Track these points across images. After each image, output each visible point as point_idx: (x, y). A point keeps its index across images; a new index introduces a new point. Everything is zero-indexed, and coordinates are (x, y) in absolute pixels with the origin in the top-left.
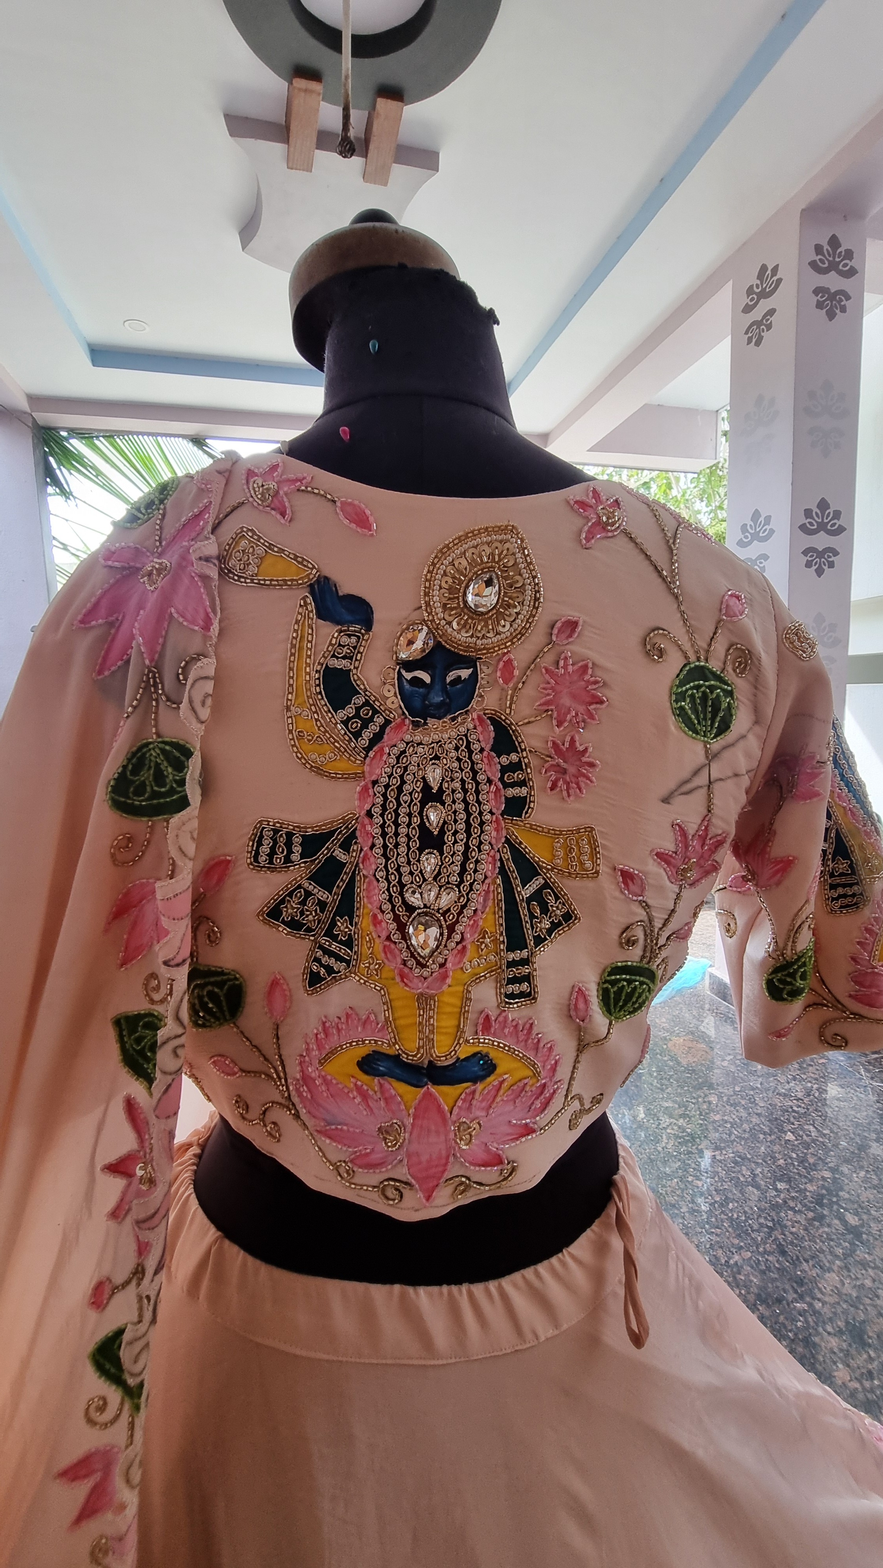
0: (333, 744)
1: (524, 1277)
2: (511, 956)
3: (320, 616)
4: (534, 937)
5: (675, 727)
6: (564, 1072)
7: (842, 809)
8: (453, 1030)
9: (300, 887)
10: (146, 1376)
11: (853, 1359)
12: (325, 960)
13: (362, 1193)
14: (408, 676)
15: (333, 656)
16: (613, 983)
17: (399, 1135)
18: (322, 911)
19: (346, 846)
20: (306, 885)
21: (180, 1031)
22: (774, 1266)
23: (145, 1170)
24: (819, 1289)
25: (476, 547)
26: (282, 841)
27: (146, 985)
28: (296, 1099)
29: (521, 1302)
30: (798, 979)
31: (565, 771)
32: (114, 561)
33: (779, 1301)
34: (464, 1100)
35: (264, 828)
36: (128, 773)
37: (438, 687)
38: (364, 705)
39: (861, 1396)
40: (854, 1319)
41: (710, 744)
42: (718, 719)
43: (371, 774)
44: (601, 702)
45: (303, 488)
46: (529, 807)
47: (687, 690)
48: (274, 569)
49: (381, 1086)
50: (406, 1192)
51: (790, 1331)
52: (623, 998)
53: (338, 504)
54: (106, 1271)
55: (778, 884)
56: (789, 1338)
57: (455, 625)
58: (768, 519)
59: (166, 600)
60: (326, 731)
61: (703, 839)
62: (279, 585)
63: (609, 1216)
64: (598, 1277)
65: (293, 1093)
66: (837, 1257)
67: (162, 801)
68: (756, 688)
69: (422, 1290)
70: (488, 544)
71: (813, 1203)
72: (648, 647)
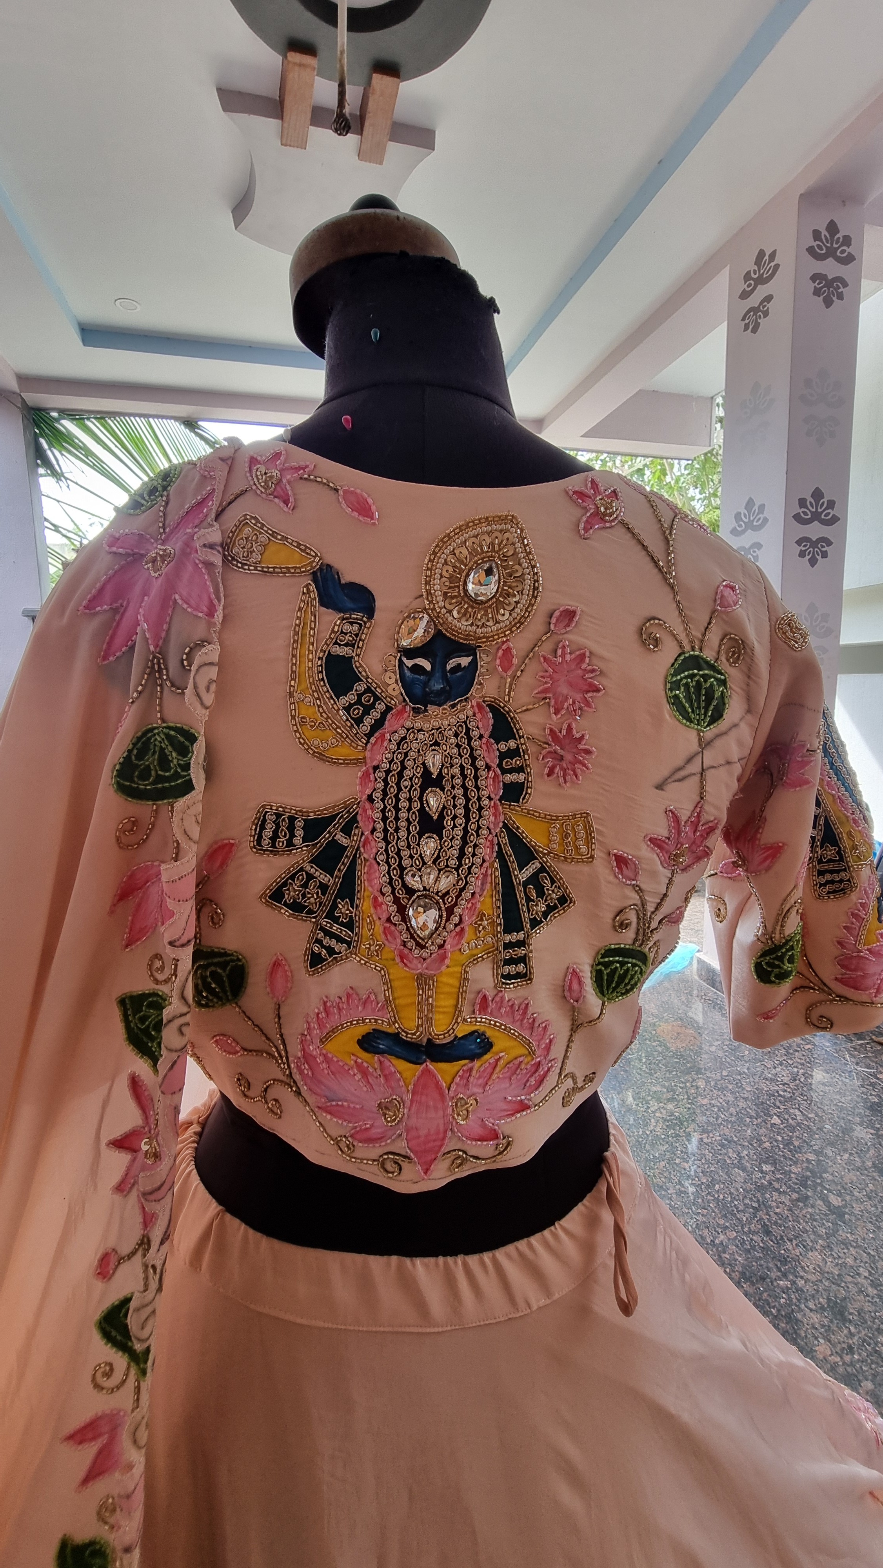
0: (335, 730)
1: (517, 1249)
2: (508, 938)
3: (322, 604)
4: (530, 919)
5: (670, 716)
6: (557, 1051)
7: (831, 797)
8: (452, 1010)
9: (302, 869)
10: (152, 1342)
11: (833, 1334)
12: (326, 941)
13: (363, 1166)
14: (409, 663)
15: (336, 643)
16: (607, 965)
17: (399, 1111)
18: (324, 894)
19: (347, 830)
20: (308, 868)
21: (185, 1009)
22: (758, 1245)
23: (151, 1145)
24: (802, 1267)
25: (476, 536)
26: (284, 825)
27: (150, 966)
28: (297, 1077)
29: (513, 1271)
30: (786, 962)
31: (562, 758)
32: (118, 548)
33: (763, 1279)
34: (461, 1077)
35: (267, 812)
36: (133, 758)
37: (438, 675)
38: (365, 692)
39: (841, 1370)
40: (836, 1297)
41: (703, 732)
42: (712, 707)
43: (372, 760)
44: (598, 690)
45: (306, 476)
46: (526, 793)
47: (681, 679)
48: (278, 556)
49: (381, 1062)
50: (405, 1165)
51: (774, 1307)
52: (616, 979)
53: (341, 492)
54: (111, 1243)
55: (768, 869)
56: (772, 1314)
57: (455, 613)
58: (762, 508)
59: (170, 587)
60: (328, 717)
61: (695, 826)
62: (282, 573)
63: (600, 1191)
64: (589, 1249)
65: (294, 1071)
66: (820, 1236)
67: (167, 785)
68: (749, 677)
69: (418, 1261)
70: (489, 533)
71: (797, 1184)
72: (644, 636)
